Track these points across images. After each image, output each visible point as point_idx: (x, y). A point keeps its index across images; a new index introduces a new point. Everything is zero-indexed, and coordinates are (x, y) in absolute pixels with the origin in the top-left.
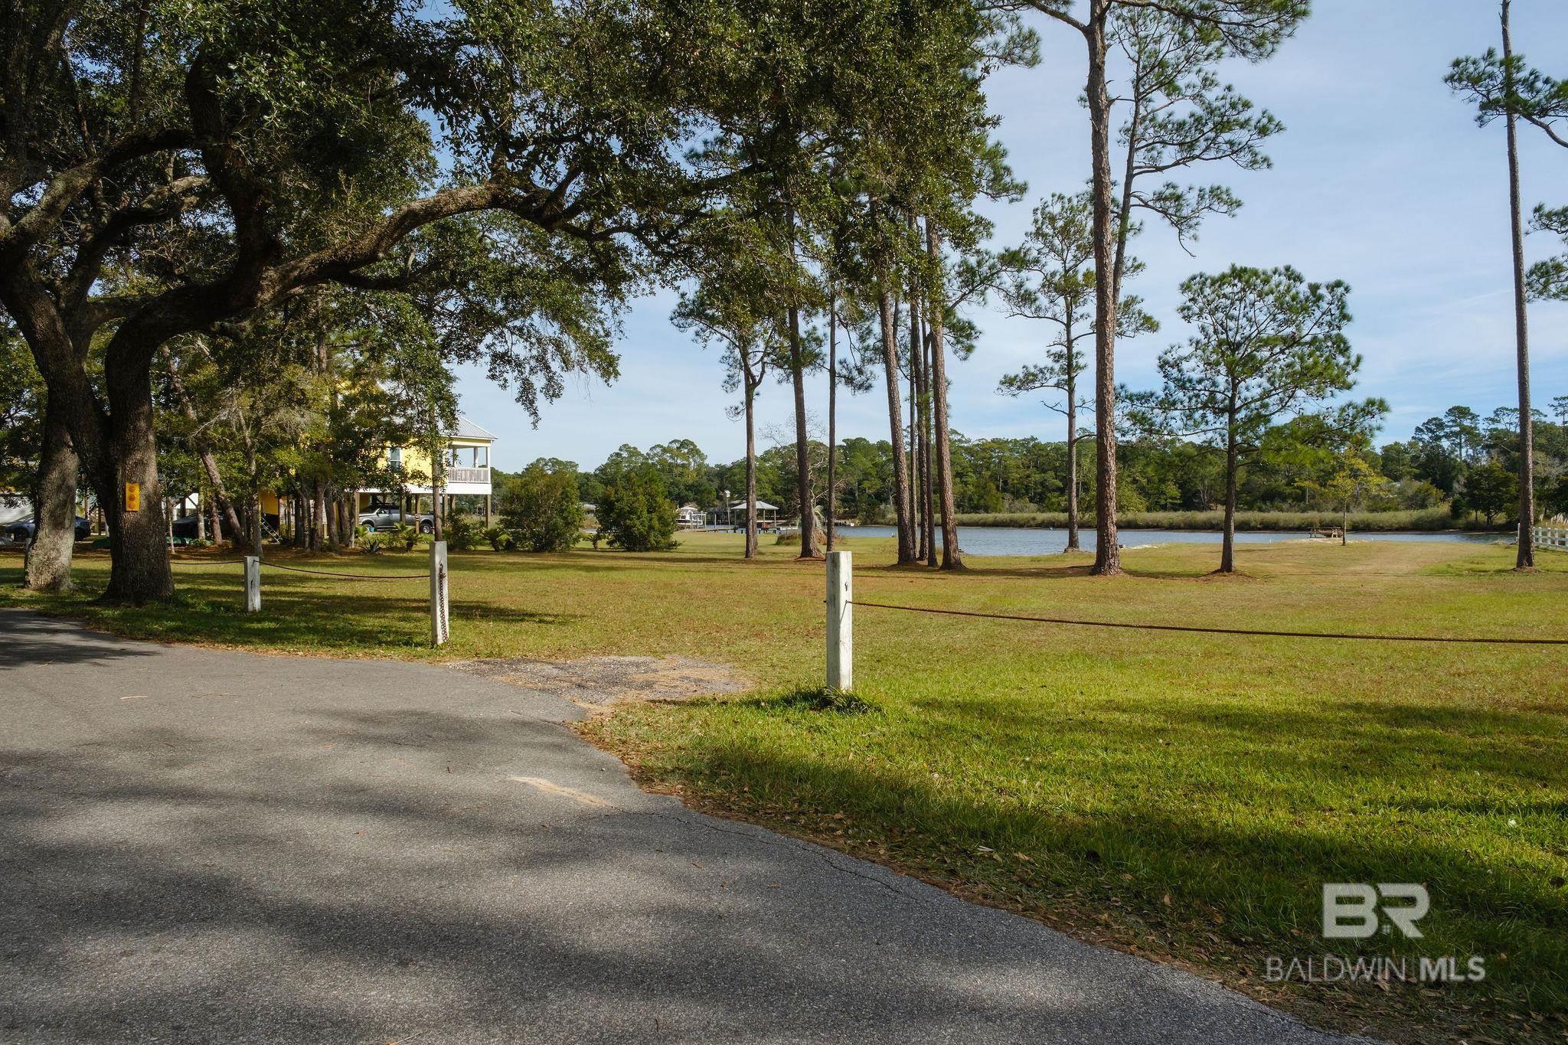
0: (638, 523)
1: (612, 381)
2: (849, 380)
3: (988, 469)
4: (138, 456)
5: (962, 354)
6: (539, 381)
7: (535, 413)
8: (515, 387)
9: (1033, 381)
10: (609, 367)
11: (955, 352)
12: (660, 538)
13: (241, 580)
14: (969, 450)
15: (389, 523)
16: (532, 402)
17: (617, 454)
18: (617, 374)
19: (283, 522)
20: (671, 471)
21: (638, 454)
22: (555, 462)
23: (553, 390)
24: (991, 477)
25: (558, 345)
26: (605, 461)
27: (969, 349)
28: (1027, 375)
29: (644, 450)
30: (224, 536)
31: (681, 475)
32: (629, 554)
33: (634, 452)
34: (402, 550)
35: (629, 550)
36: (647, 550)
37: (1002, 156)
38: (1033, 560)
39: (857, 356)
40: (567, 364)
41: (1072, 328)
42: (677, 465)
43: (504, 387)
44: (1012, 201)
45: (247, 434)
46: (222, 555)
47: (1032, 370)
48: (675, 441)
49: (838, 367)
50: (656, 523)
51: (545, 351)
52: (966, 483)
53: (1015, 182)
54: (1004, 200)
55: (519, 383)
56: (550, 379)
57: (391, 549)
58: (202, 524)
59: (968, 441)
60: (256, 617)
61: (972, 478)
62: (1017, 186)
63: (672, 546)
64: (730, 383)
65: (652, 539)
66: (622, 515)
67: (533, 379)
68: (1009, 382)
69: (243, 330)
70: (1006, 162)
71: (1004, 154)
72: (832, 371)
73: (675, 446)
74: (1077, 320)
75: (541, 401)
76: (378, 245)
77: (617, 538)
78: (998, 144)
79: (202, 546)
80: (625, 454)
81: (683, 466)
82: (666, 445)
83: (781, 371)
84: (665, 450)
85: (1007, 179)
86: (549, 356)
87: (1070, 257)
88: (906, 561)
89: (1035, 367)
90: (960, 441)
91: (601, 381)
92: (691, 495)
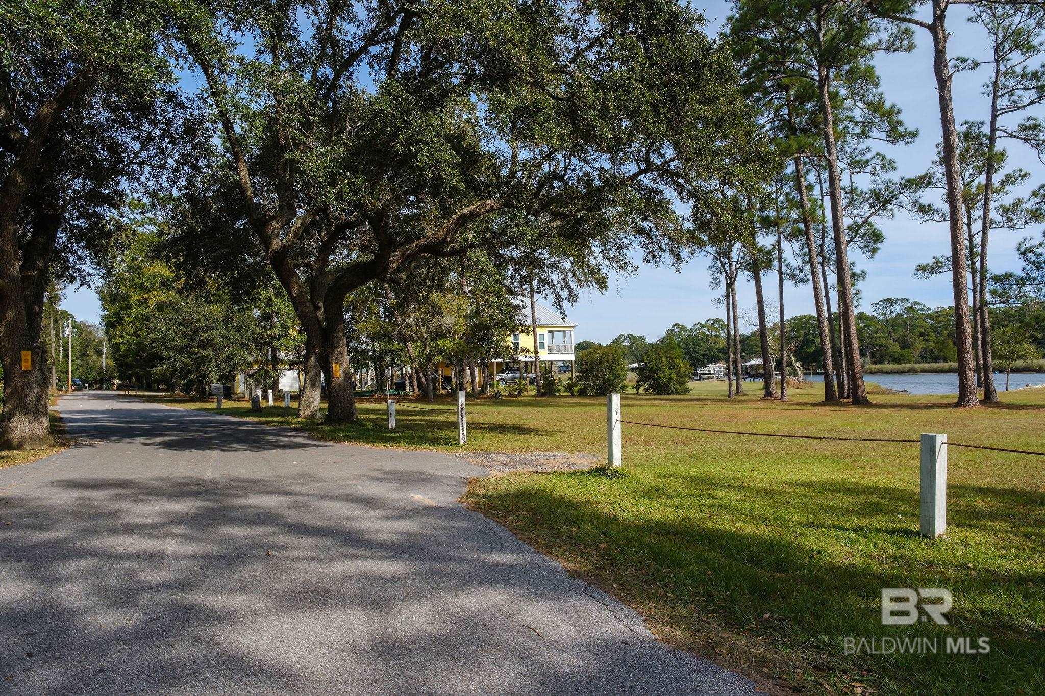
0: (662, 376)
1: (604, 292)
2: (793, 277)
3: (946, 329)
4: (339, 350)
5: (869, 254)
6: (564, 293)
7: (563, 313)
8: (551, 298)
9: (941, 267)
10: (602, 284)
11: (864, 253)
12: (677, 386)
13: (386, 412)
14: (930, 316)
15: (513, 379)
16: (561, 307)
17: (671, 330)
18: (607, 287)
19: (453, 380)
20: (707, 340)
21: (686, 329)
22: (631, 337)
23: (573, 298)
24: (948, 335)
25: (574, 273)
26: (663, 335)
27: (874, 251)
28: (937, 262)
29: (689, 327)
30: (419, 390)
31: (715, 342)
32: (658, 397)
33: (682, 328)
34: (516, 396)
35: (658, 394)
36: (670, 394)
37: (897, 113)
38: (942, 397)
39: (799, 260)
40: (580, 284)
41: (972, 227)
42: (712, 336)
43: (545, 298)
44: (908, 143)
45: (424, 331)
46: (418, 399)
47: (941, 259)
48: (710, 320)
49: (784, 269)
50: (675, 377)
51: (567, 277)
52: (928, 341)
53: (908, 130)
54: (901, 144)
55: (554, 296)
56: (571, 292)
57: (510, 395)
58: (407, 382)
59: (929, 309)
60: (393, 431)
61: (932, 336)
62: (910, 133)
63: (686, 391)
64: (715, 283)
65: (672, 387)
66: (653, 371)
67: (561, 293)
68: (922, 269)
69: (401, 278)
70: (901, 117)
71: (899, 112)
72: (780, 272)
73: (710, 323)
74: (975, 220)
75: (567, 305)
76: (447, 234)
77: (650, 386)
78: (893, 105)
79: (408, 395)
80: (676, 330)
81: (716, 336)
82: (703, 323)
83: (750, 273)
84: (703, 326)
85: (901, 129)
86: (570, 279)
87: (967, 175)
88: (830, 399)
89: (943, 257)
90: (922, 309)
91: (598, 292)
92: (722, 356)
